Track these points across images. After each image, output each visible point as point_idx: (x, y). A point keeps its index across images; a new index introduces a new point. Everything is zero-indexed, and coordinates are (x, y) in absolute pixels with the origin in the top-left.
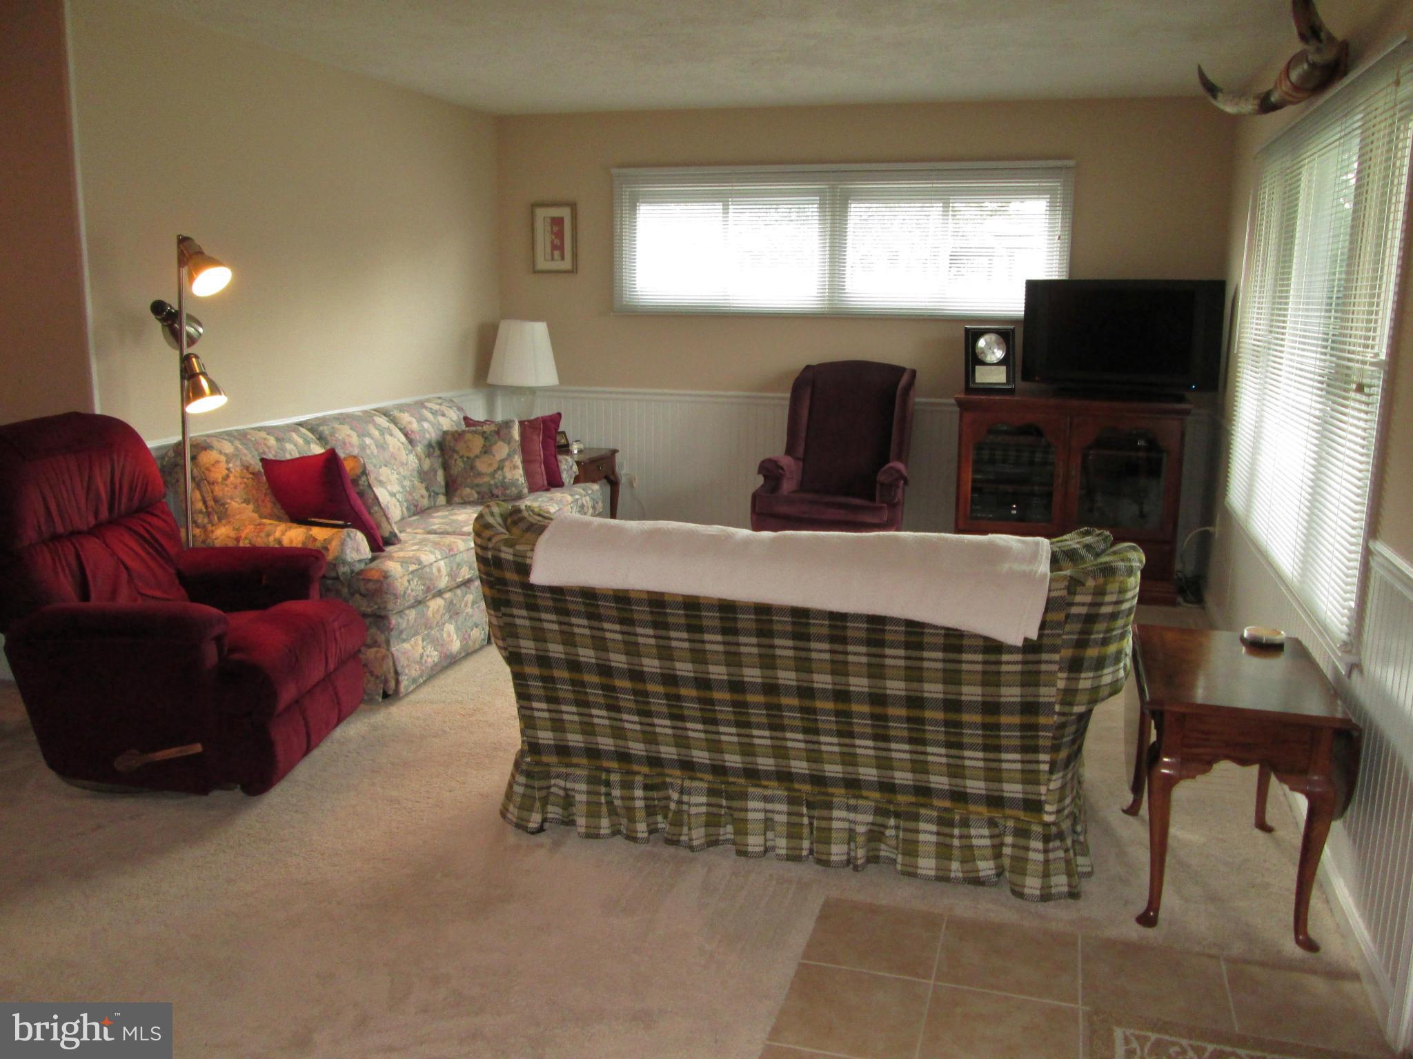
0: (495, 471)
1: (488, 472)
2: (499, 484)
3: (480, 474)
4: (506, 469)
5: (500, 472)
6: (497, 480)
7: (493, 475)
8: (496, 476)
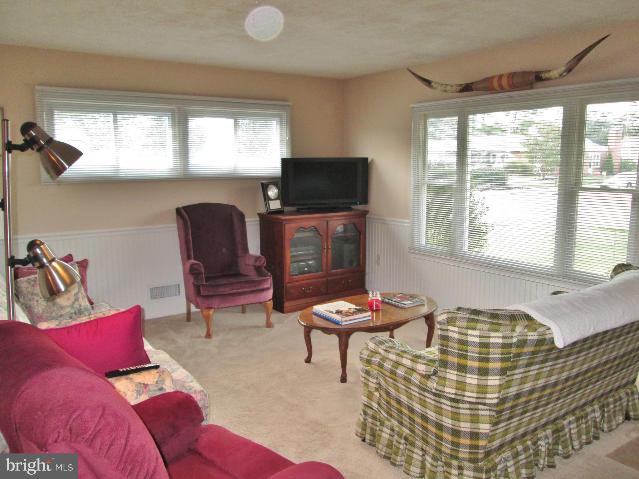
0: (74, 303)
1: (68, 304)
2: (77, 312)
3: (62, 308)
4: (80, 300)
5: (77, 303)
6: (75, 309)
7: (72, 306)
8: (75, 306)
